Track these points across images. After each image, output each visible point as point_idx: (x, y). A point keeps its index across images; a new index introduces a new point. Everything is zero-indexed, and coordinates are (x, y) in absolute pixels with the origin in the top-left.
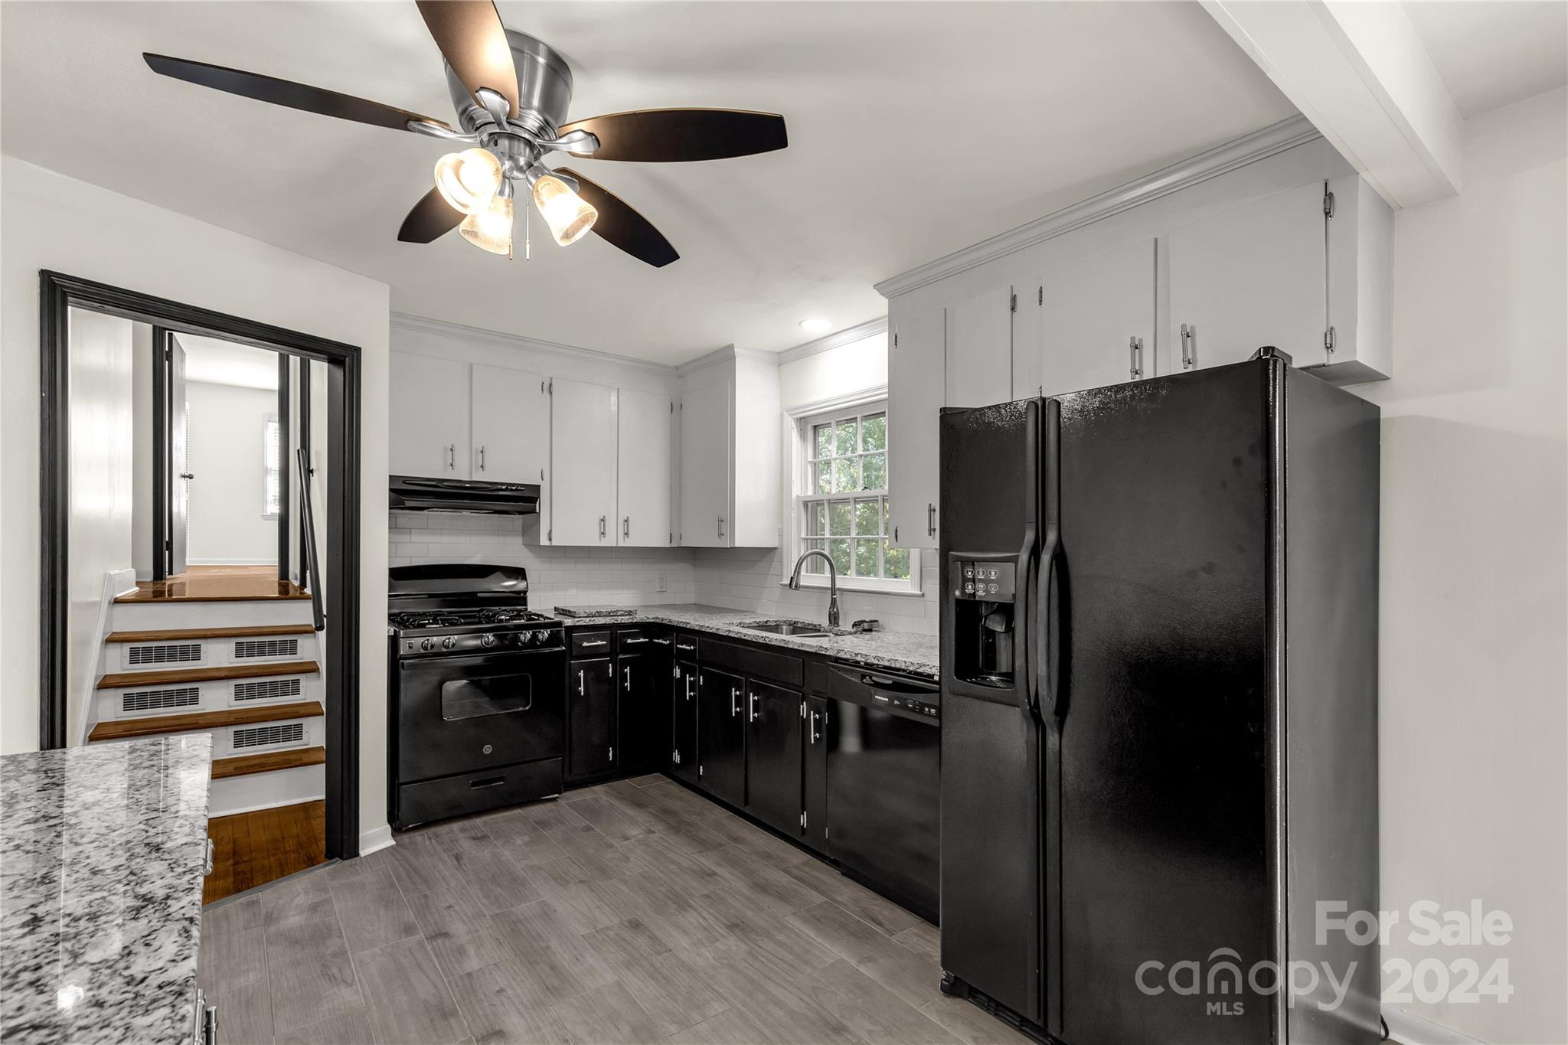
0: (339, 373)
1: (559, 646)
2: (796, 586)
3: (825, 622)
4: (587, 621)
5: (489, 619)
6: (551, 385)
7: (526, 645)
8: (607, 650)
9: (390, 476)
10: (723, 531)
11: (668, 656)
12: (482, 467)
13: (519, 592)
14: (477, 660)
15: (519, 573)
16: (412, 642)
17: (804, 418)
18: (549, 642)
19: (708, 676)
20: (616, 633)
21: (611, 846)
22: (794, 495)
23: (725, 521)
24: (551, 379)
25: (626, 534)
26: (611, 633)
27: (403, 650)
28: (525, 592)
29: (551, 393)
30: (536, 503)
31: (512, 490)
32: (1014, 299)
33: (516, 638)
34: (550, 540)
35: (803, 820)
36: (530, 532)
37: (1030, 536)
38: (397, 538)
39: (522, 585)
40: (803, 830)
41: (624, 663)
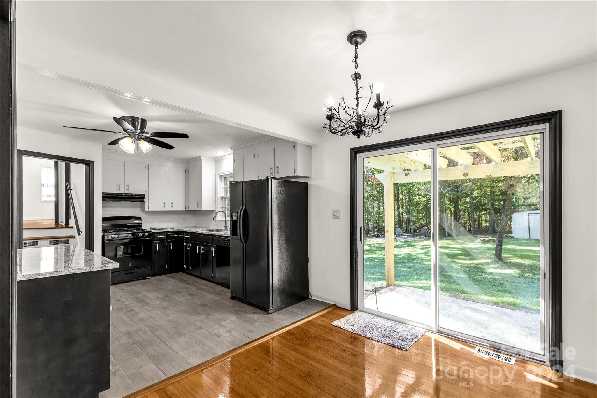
0: (88, 168)
1: (151, 237)
2: (215, 220)
3: (224, 229)
4: (159, 231)
5: (130, 231)
6: (148, 166)
7: (141, 237)
8: (165, 238)
9: (102, 193)
10: (199, 206)
11: (182, 240)
12: (128, 189)
13: (139, 224)
14: (127, 241)
15: (139, 218)
16: (108, 237)
17: (221, 175)
18: (147, 236)
19: (192, 243)
20: (168, 234)
21: (164, 285)
22: (219, 196)
23: (199, 203)
24: (149, 165)
25: (172, 207)
26: (166, 234)
27: (106, 238)
28: (141, 224)
29: (149, 169)
30: (144, 199)
31: (137, 196)
32: (254, 155)
33: (138, 235)
34: (149, 209)
35: (212, 275)
36: (143, 208)
37: (241, 207)
38: (104, 209)
39: (141, 222)
40: (213, 278)
41: (170, 242)
